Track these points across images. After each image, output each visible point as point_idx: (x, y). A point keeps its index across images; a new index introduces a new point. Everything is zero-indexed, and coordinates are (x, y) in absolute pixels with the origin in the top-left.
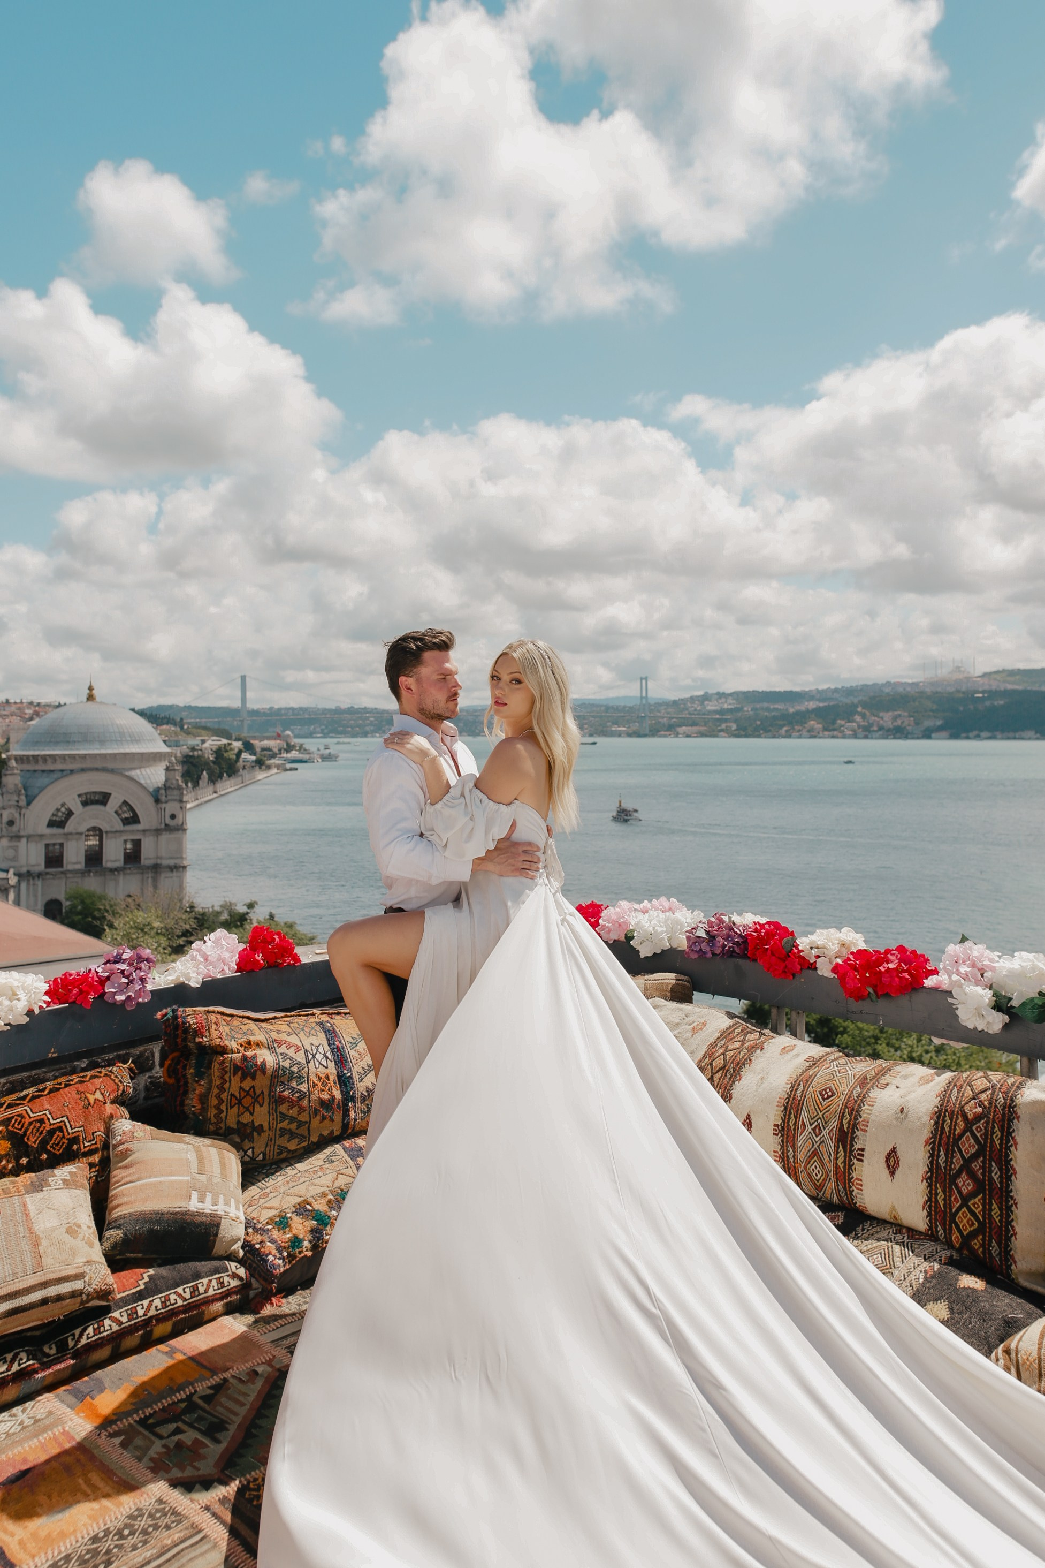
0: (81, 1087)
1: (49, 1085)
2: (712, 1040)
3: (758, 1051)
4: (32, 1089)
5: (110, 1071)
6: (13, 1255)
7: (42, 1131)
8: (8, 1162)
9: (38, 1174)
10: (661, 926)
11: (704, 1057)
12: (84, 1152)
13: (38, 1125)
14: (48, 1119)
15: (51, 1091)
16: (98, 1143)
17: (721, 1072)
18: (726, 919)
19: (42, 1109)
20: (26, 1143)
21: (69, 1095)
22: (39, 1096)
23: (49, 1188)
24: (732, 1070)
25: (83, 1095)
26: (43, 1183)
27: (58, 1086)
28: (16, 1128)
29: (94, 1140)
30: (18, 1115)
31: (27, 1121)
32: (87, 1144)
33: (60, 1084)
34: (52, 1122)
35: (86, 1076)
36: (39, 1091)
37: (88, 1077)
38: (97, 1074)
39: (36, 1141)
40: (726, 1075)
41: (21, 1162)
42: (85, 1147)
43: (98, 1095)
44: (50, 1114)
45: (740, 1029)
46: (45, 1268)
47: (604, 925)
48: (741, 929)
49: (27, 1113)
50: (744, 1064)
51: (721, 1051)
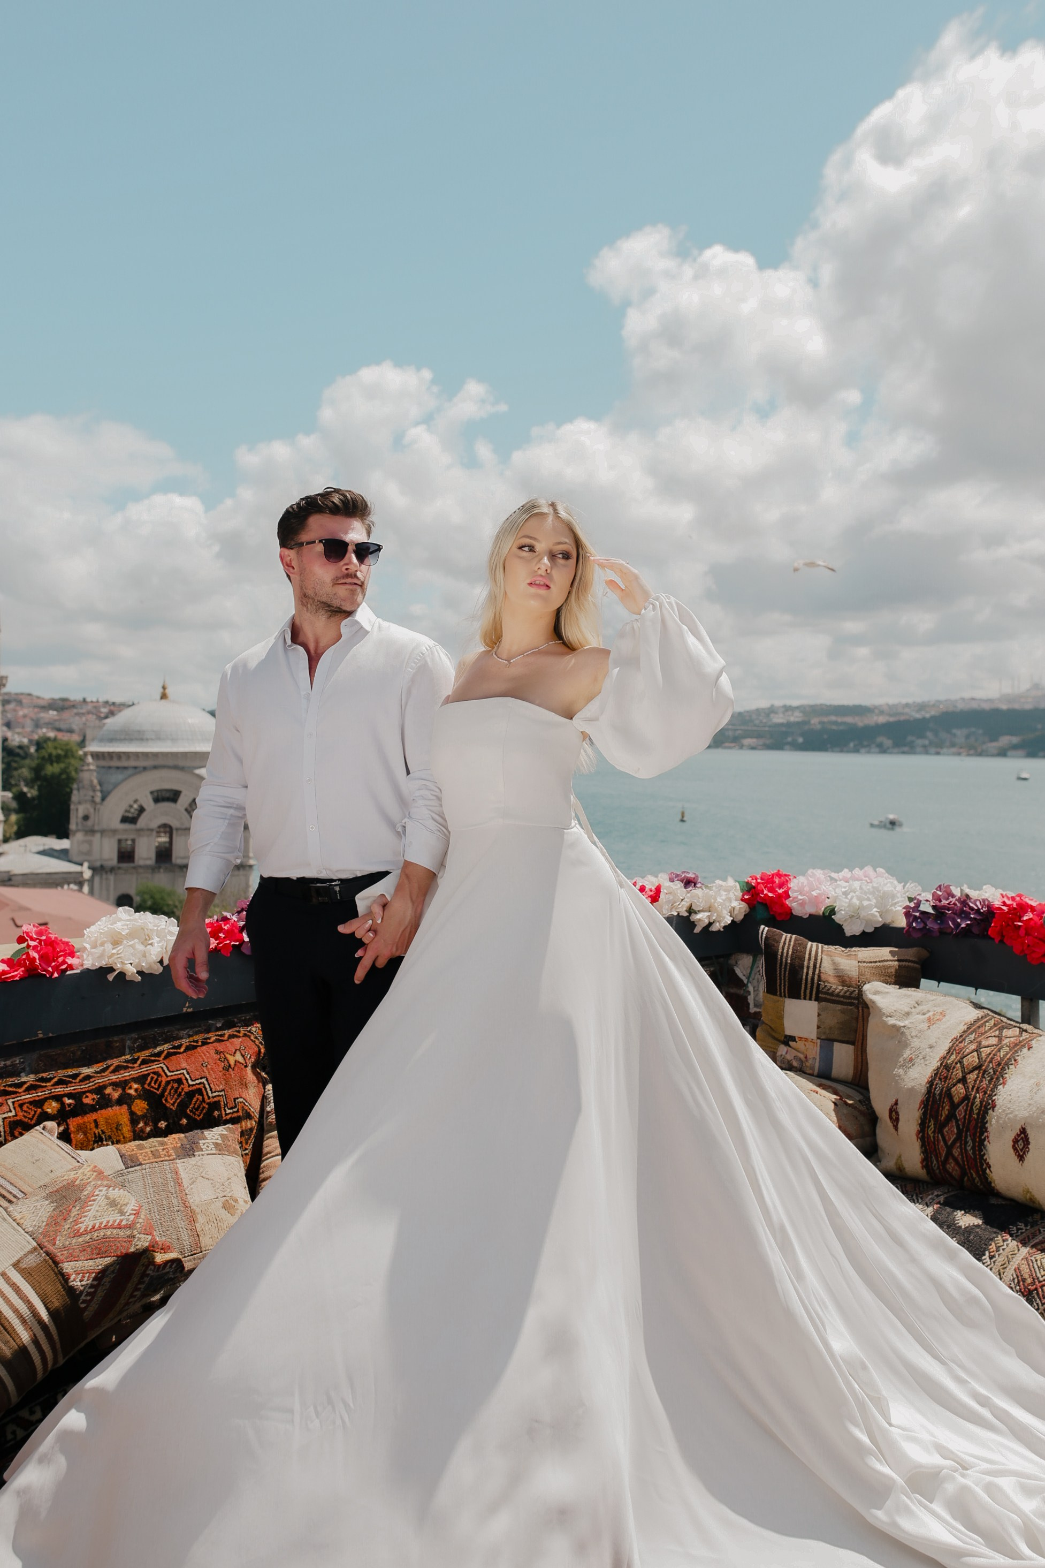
0: (220, 1047)
1: (185, 1042)
2: (956, 1033)
3: (1025, 1050)
4: (166, 1045)
5: (249, 1031)
6: (168, 1232)
7: (180, 1093)
8: (146, 1124)
9: (187, 1134)
10: (869, 899)
11: (949, 1052)
12: (226, 1120)
13: (176, 1085)
14: (187, 1079)
15: (188, 1048)
16: (240, 1111)
17: (976, 1072)
18: (957, 892)
19: (179, 1068)
20: (165, 1105)
21: (207, 1053)
22: (175, 1054)
23: (201, 1153)
24: (991, 1071)
25: (222, 1055)
26: (194, 1146)
27: (195, 1044)
28: (153, 1087)
29: (235, 1107)
30: (154, 1073)
31: (164, 1079)
32: (228, 1111)
33: (197, 1042)
34: (191, 1083)
35: (224, 1034)
36: (174, 1047)
37: (226, 1036)
38: (235, 1033)
39: (174, 1103)
40: (983, 1077)
41: (159, 1125)
42: (226, 1114)
43: (238, 1057)
44: (188, 1073)
45: (992, 1022)
46: (204, 1249)
47: (796, 898)
48: (978, 903)
49: (164, 1071)
50: (1007, 1064)
51: (973, 1047)
